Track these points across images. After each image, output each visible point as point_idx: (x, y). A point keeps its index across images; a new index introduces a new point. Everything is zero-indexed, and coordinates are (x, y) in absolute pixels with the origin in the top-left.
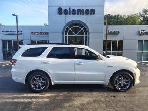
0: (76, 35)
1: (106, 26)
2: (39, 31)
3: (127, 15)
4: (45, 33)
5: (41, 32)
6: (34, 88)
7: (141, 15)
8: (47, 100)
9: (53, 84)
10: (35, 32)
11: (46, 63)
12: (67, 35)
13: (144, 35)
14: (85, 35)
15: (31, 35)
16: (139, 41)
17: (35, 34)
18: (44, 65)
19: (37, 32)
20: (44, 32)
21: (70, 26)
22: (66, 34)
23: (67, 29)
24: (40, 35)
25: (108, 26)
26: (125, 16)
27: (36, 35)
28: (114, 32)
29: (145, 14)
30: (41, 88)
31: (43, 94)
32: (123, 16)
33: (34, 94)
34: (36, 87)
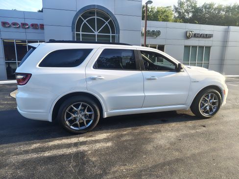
0: (96, 33)
1: (144, 21)
2: (20, 22)
3: (156, 8)
4: (32, 25)
5: (24, 25)
6: (71, 127)
7: (176, 9)
8: (109, 144)
9: (105, 116)
10: (10, 23)
11: (94, 79)
12: (81, 33)
13: (192, 39)
14: (111, 34)
15: (2, 29)
16: (185, 47)
17: (10, 27)
18: (90, 83)
19: (14, 24)
20: (30, 24)
21: (85, 16)
22: (78, 30)
23: (80, 21)
24: (21, 30)
25: (147, 21)
26: (154, 8)
27: (12, 29)
28: (153, 31)
29: (181, 7)
30: (84, 125)
31: (91, 136)
32: (152, 9)
33: (73, 138)
34: (76, 126)
